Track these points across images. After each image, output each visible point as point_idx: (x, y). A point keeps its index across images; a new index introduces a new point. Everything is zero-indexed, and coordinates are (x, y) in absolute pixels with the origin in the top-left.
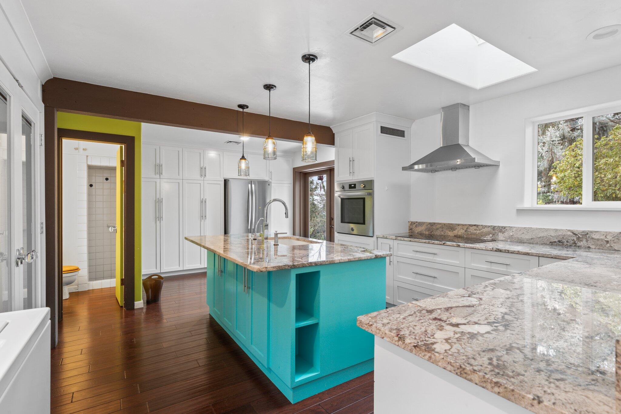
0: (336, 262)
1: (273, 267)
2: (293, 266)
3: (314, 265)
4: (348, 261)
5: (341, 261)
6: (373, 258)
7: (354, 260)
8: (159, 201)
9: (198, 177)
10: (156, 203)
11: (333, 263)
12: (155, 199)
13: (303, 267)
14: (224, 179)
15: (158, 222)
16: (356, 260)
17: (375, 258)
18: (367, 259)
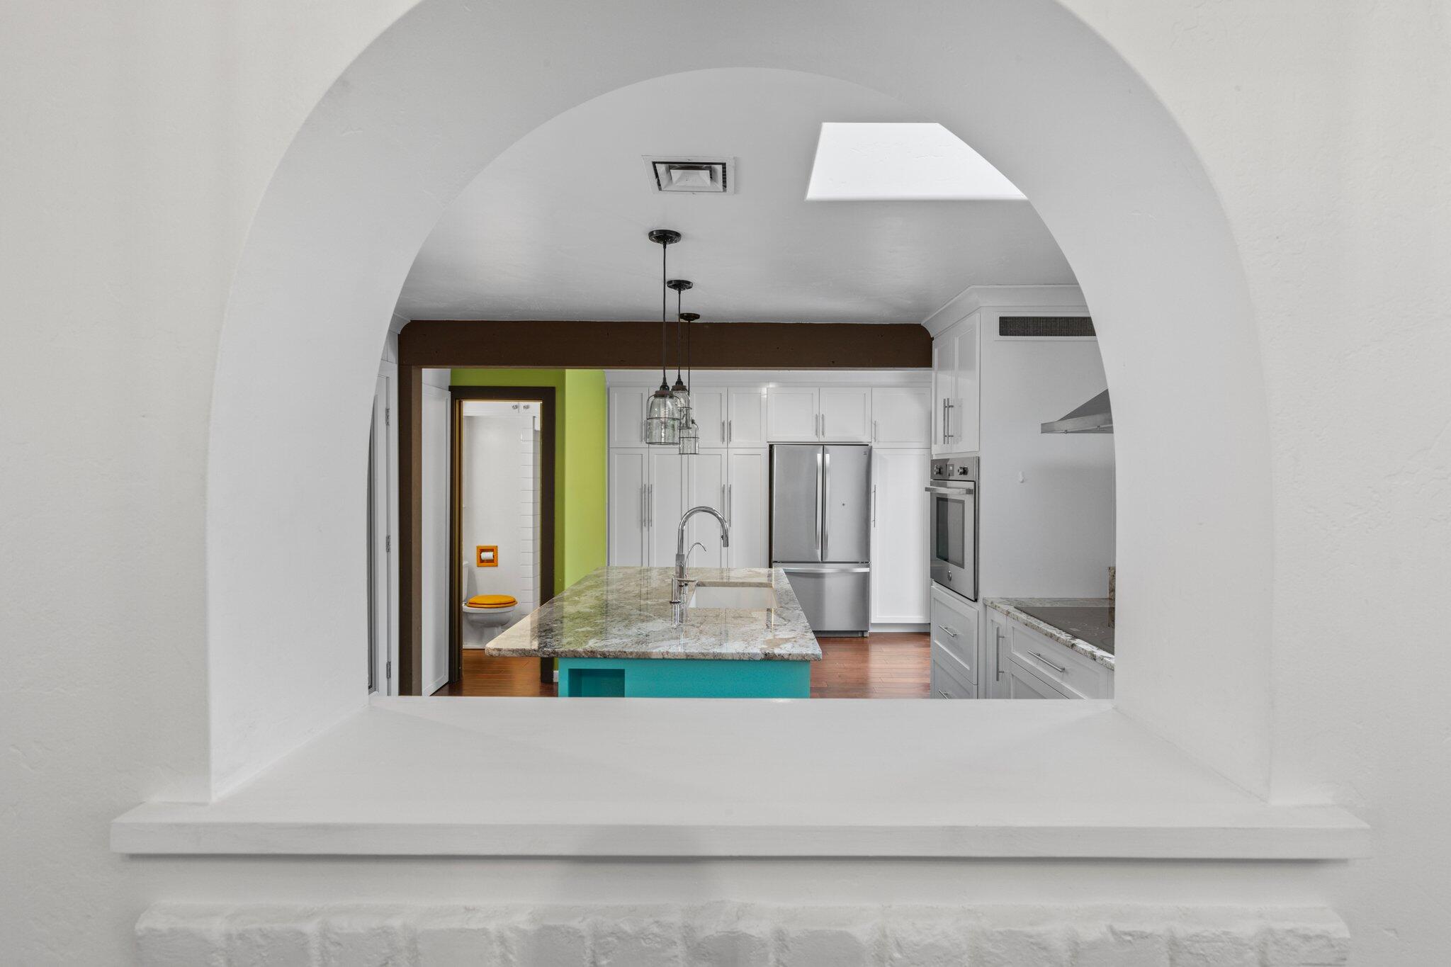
0: (653, 657)
1: (513, 651)
2: (554, 653)
3: (599, 656)
4: (685, 657)
5: (666, 656)
6: (759, 658)
7: (702, 657)
8: (647, 490)
9: (719, 444)
10: (642, 494)
11: (645, 659)
12: (640, 487)
13: (575, 657)
14: (768, 444)
15: (645, 529)
16: (707, 657)
17: (762, 660)
18: (741, 660)
